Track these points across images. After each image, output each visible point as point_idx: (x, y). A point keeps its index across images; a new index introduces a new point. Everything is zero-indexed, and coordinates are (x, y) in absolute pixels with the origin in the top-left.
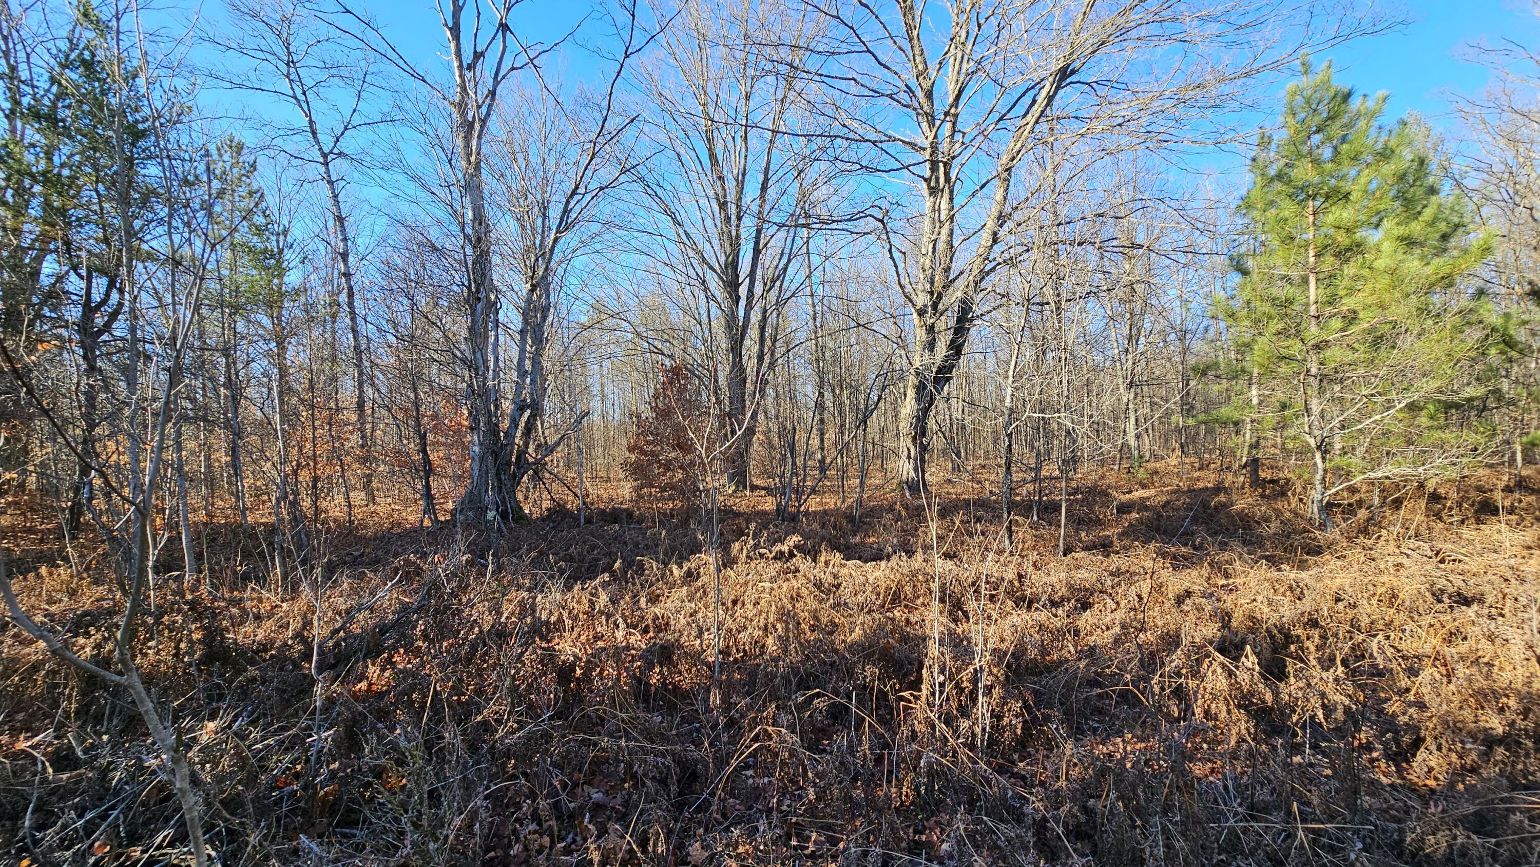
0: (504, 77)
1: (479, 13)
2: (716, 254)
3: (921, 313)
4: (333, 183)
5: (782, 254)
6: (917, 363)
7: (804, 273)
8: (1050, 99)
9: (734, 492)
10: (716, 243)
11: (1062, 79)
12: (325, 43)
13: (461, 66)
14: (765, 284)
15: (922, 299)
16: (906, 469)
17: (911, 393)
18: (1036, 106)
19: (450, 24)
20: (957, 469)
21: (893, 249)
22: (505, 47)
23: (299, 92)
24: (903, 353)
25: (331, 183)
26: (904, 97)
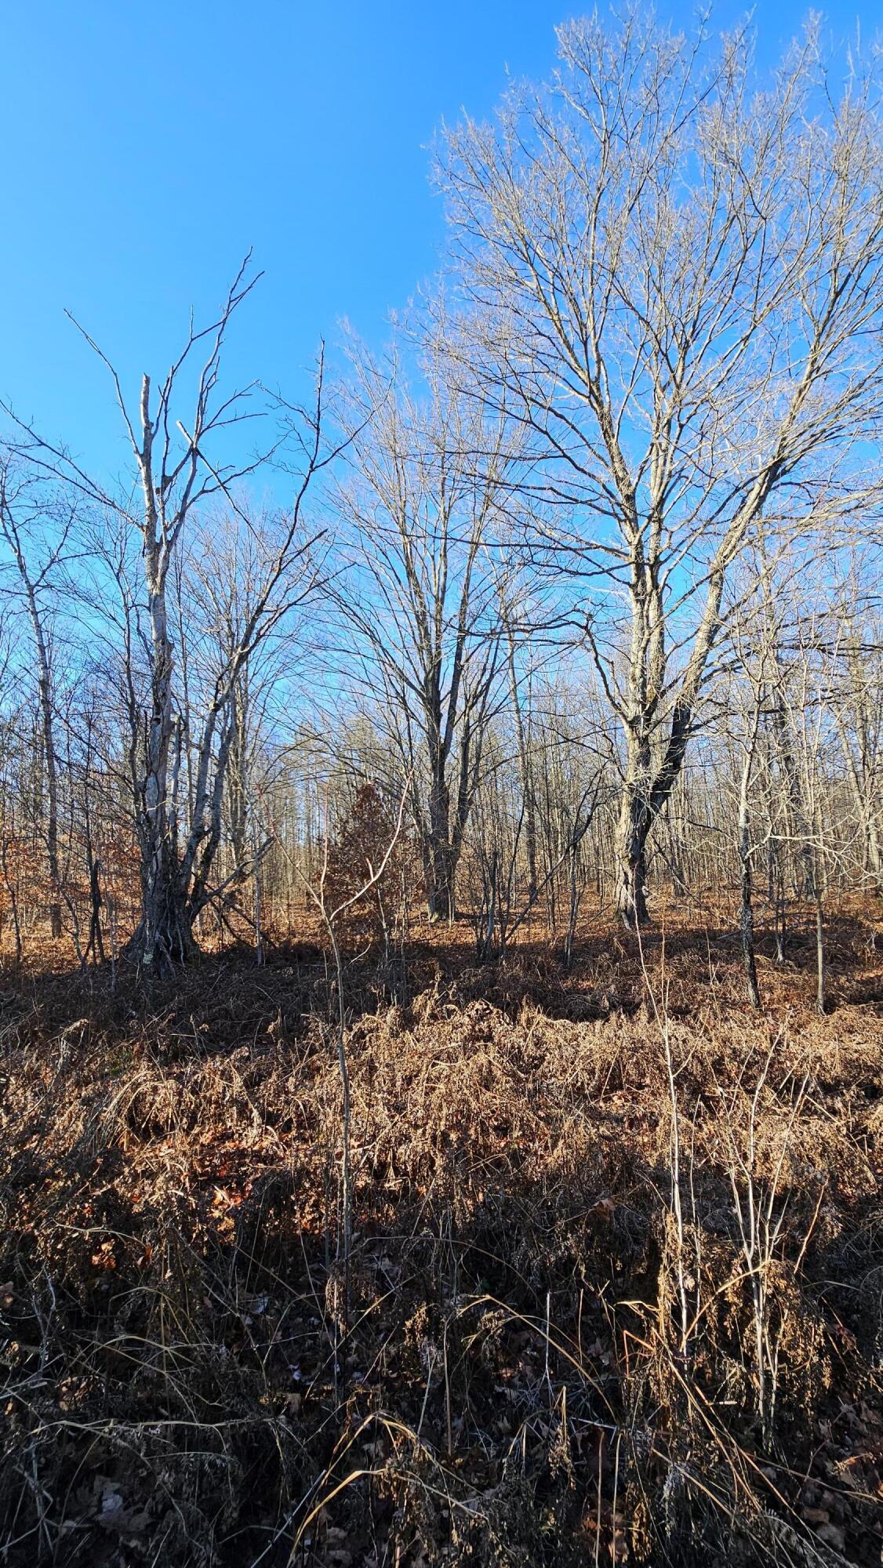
0: (194, 500)
1: (168, 438)
2: (416, 669)
3: (633, 724)
4: (37, 613)
5: (484, 670)
6: (631, 779)
7: (507, 687)
8: (762, 499)
9: (437, 921)
10: (416, 658)
11: (771, 481)
12: (35, 484)
13: (150, 490)
14: (467, 701)
15: (633, 710)
16: (624, 896)
17: (626, 811)
18: (745, 509)
19: (141, 452)
20: (680, 893)
21: (599, 658)
22: (195, 471)
23: (9, 529)
24: (615, 767)
25: (35, 613)
26: (605, 504)
